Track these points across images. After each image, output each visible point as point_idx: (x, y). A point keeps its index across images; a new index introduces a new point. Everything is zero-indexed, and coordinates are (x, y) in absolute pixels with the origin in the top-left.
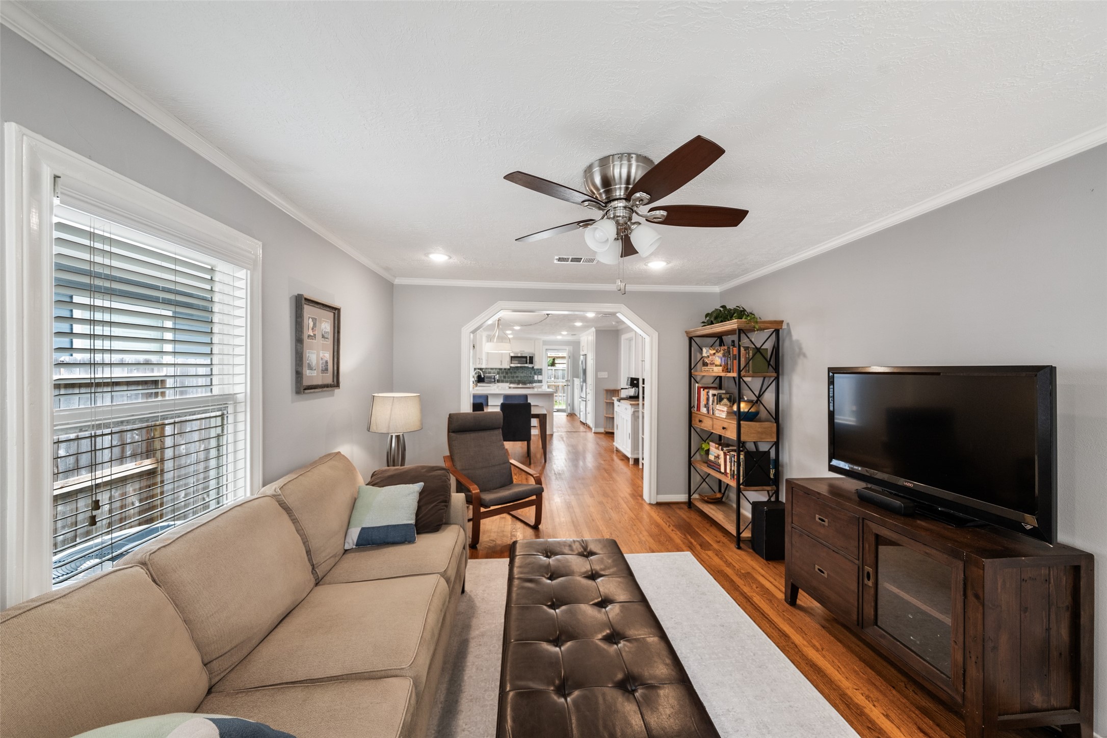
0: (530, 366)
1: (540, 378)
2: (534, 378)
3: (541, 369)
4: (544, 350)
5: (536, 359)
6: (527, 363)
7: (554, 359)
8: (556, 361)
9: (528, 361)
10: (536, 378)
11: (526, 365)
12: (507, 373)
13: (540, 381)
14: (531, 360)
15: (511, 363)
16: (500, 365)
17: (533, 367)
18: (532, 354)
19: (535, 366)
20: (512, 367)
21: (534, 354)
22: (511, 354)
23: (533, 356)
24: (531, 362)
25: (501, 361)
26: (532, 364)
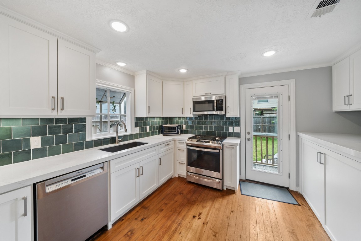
0: (220, 113)
1: (237, 130)
2: (228, 130)
3: (239, 118)
6: (213, 110)
7: (262, 111)
8: (264, 113)
9: (215, 108)
10: (231, 129)
11: (214, 113)
13: (238, 135)
14: (220, 104)
15: (194, 111)
16: (183, 113)
17: (225, 115)
18: (221, 97)
19: (228, 113)
20: (198, 116)
21: (225, 96)
22: (193, 99)
23: (222, 100)
24: (220, 108)
25: (182, 108)
26: (223, 111)
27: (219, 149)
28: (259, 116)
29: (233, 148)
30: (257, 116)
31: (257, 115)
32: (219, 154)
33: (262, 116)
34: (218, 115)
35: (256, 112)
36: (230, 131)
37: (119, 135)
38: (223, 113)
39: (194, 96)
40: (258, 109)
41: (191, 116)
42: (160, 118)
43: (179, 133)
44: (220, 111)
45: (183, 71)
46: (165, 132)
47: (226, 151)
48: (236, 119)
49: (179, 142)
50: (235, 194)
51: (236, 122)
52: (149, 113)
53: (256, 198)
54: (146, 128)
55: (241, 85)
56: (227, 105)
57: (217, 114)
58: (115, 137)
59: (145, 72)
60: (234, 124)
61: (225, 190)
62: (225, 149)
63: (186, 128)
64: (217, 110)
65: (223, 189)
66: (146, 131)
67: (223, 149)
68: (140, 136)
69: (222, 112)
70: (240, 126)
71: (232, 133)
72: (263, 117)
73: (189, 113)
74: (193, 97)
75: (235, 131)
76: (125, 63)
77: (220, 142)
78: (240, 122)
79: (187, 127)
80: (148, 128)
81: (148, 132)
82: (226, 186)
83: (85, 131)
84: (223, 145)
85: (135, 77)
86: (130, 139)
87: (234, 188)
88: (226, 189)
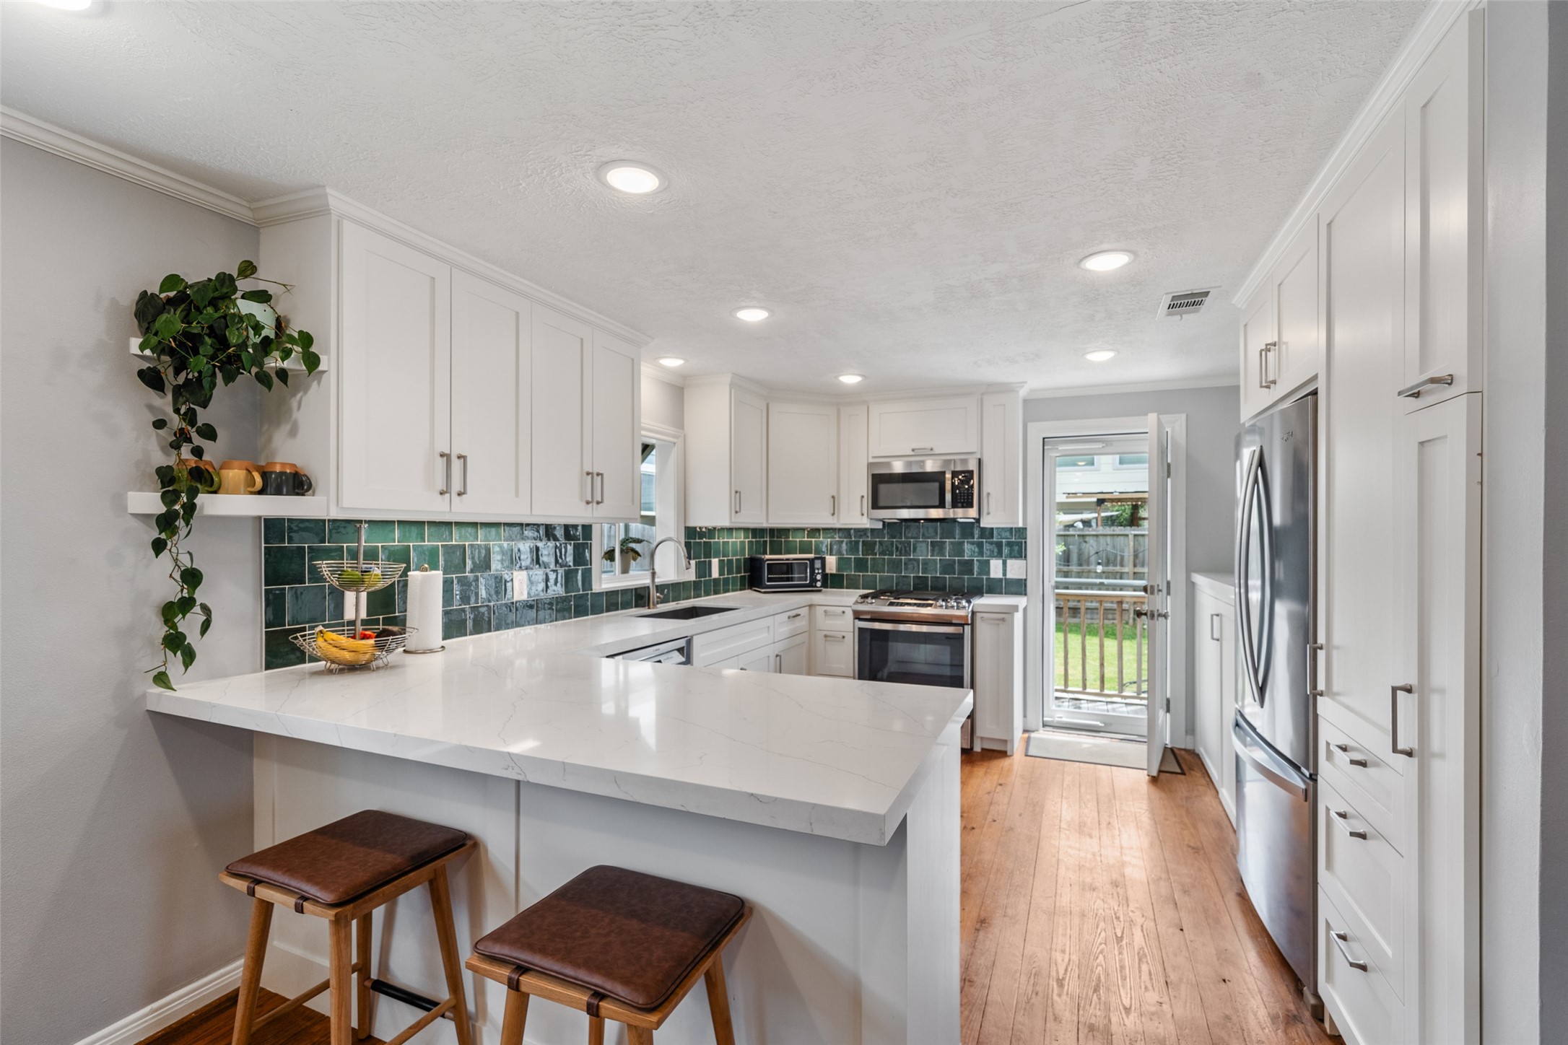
0: (962, 515)
1: (1015, 569)
2: (988, 573)
3: (1022, 532)
4: (1035, 447)
5: (991, 484)
6: (942, 505)
7: (1135, 508)
9: (948, 497)
10: (996, 569)
11: (944, 513)
12: (869, 547)
13: (1019, 587)
14: (965, 487)
15: (875, 505)
16: (833, 514)
17: (978, 521)
18: (965, 461)
19: (988, 514)
20: (884, 523)
21: (980, 460)
22: (870, 465)
23: (971, 472)
24: (963, 499)
25: (833, 497)
26: (971, 506)
27: (962, 625)
28: (1119, 530)
29: (1003, 620)
30: (1109, 530)
31: (1113, 524)
32: (960, 637)
33: (1131, 531)
34: (954, 520)
35: (1107, 510)
36: (993, 575)
37: (658, 581)
38: (972, 513)
39: (874, 457)
40: (1116, 495)
41: (865, 523)
42: (746, 530)
43: (819, 584)
44: (963, 507)
45: (850, 380)
46: (770, 580)
47: (983, 630)
48: (1011, 533)
49: (825, 612)
50: (1007, 759)
51: (1015, 544)
52: (736, 512)
53: (1067, 762)
54: (710, 562)
55: (1030, 425)
56: (985, 490)
57: (952, 516)
58: (648, 587)
59: (727, 379)
60: (1006, 551)
61: (978, 753)
62: (980, 626)
63: (839, 568)
64: (954, 505)
65: (972, 749)
66: (710, 575)
67: (972, 625)
68: (697, 588)
69: (970, 510)
70: (1025, 557)
71: (1000, 580)
72: (1135, 535)
73: (857, 516)
74: (871, 460)
75: (1009, 576)
76: (682, 359)
77: (964, 603)
78: (1025, 542)
79: (842, 562)
80: (715, 562)
81: (715, 579)
82: (982, 738)
83: (591, 565)
84: (973, 613)
85: (685, 390)
86: (676, 599)
87: (1005, 742)
88: (983, 749)
